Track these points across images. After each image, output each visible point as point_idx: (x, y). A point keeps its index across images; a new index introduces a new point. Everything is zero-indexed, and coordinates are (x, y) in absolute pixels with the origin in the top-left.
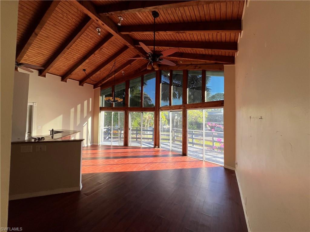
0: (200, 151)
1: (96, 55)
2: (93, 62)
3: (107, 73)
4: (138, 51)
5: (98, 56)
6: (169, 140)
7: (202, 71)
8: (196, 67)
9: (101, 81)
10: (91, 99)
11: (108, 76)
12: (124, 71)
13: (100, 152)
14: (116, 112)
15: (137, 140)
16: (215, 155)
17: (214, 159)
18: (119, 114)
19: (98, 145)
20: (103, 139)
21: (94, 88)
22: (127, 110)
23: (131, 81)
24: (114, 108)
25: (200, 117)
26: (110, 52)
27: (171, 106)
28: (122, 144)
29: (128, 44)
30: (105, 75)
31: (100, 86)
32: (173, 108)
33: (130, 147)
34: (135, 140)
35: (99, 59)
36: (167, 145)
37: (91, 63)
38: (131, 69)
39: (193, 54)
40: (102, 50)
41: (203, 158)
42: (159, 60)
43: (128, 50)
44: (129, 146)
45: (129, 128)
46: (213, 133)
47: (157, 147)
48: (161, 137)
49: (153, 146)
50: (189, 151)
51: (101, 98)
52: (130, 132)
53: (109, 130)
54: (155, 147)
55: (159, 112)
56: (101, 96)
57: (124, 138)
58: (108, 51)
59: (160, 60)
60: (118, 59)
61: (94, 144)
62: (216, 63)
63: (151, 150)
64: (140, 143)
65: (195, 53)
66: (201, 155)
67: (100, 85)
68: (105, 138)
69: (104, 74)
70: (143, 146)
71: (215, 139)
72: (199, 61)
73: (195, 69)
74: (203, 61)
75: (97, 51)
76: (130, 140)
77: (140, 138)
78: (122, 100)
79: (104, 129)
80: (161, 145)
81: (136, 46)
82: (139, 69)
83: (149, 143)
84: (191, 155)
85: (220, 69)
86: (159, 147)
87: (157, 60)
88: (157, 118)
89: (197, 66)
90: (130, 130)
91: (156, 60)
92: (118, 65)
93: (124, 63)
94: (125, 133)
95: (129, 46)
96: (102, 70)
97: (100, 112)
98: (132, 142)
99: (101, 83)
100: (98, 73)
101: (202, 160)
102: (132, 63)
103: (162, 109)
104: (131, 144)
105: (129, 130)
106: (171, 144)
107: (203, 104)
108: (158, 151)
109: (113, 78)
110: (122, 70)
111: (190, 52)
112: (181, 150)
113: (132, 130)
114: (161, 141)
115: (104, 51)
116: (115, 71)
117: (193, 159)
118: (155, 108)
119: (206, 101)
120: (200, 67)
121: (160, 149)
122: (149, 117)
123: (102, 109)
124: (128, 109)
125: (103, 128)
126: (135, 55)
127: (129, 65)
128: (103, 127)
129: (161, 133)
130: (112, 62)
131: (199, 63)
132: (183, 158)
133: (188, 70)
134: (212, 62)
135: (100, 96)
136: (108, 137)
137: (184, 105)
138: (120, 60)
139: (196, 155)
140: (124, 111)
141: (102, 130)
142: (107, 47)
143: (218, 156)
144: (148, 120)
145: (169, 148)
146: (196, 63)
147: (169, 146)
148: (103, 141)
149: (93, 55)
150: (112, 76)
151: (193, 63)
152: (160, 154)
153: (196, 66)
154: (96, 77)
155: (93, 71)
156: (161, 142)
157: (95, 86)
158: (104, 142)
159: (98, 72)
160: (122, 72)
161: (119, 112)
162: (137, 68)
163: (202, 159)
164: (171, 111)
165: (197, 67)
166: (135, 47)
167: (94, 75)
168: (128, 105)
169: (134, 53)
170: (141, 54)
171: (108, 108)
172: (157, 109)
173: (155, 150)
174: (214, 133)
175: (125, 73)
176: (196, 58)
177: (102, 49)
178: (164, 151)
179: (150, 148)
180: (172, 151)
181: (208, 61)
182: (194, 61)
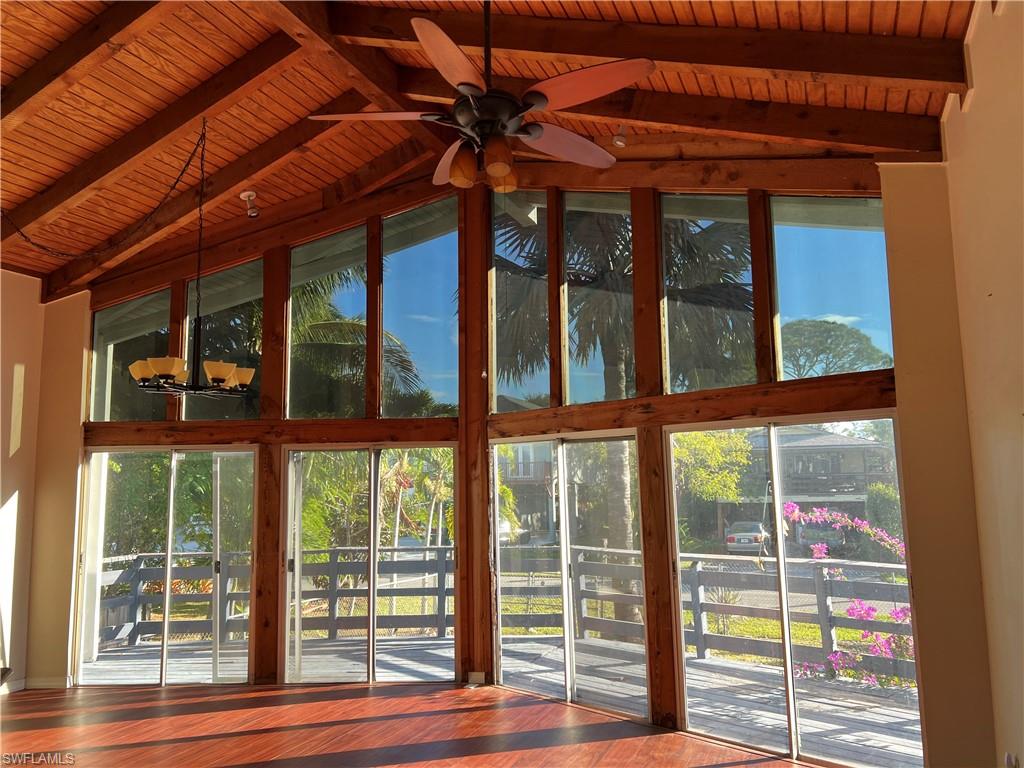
0: (747, 688)
1: (76, 88)
2: (50, 127)
3: (142, 200)
4: (353, 71)
5: (88, 94)
6: (558, 621)
7: (751, 193)
8: (708, 170)
9: (94, 249)
10: (19, 371)
11: (148, 221)
12: (253, 187)
13: (78, 746)
14: (198, 453)
15: (332, 636)
16: (851, 714)
17: (849, 738)
18: (217, 467)
19: (63, 691)
20: (97, 640)
21: (44, 300)
22: (271, 438)
23: (298, 255)
24: (187, 428)
25: (703, 464)
26: (171, 69)
27: (560, 410)
28: (238, 669)
29: (296, 27)
30: (125, 214)
31: (91, 285)
32: (577, 421)
33: (293, 686)
34: (323, 634)
35: (94, 111)
36: (535, 658)
37: (39, 134)
38: (304, 175)
39: (693, 96)
40: (120, 55)
41: (785, 735)
42: (517, 132)
43: (292, 60)
44: (287, 681)
45: (289, 556)
46: (819, 567)
47: (480, 676)
48: (503, 606)
49: (450, 675)
50: (694, 692)
51: (90, 360)
52: (296, 584)
53: (142, 576)
54: (462, 681)
55: (486, 447)
56: (92, 348)
57: (253, 626)
58: (159, 63)
59: (524, 129)
60: (223, 117)
61: (39, 683)
62: (828, 154)
63: (443, 701)
64: (363, 653)
65: (706, 92)
66: (769, 719)
67: (88, 277)
68: (108, 634)
69: (121, 209)
70: (383, 677)
71: (837, 606)
72: (726, 138)
73: (703, 183)
74: (751, 141)
75: (87, 63)
76: (294, 636)
77: (362, 622)
78: (248, 375)
79: (106, 567)
80: (505, 665)
81: (346, 39)
82: (354, 180)
83: (420, 656)
84: (703, 720)
85: (856, 187)
86: (490, 680)
87: (509, 133)
88: (476, 488)
89: (716, 168)
90: (292, 569)
91: (504, 127)
92: (218, 152)
93: (262, 139)
94: (259, 593)
95: (299, 40)
96: (110, 179)
97: (87, 457)
98: (309, 647)
99: (97, 263)
100: (78, 203)
101: (785, 751)
102: (309, 144)
103: (505, 426)
104: (302, 666)
105: (289, 575)
106: (570, 656)
107: (766, 393)
108: (488, 707)
109: (177, 235)
110: (245, 183)
111: (675, 86)
112: (642, 691)
113: (307, 570)
114: (502, 633)
115: (130, 61)
116: (201, 192)
117: (722, 753)
118: (462, 422)
119: (782, 377)
120: (733, 177)
121: (502, 691)
122: (398, 473)
123: (95, 435)
124: (279, 434)
125: (100, 567)
126: (333, 92)
127: (292, 155)
128: (101, 560)
129: (501, 580)
130: (184, 137)
131: (727, 149)
132: (661, 745)
133: (662, 189)
134: (810, 144)
135: (85, 353)
136: (128, 628)
137: (645, 401)
138: (234, 123)
139: (735, 721)
140: (256, 447)
141: (93, 578)
142: (153, 42)
143: (867, 716)
144: (392, 497)
145: (556, 678)
146: (708, 149)
147: (560, 666)
148: (96, 654)
149: (57, 85)
150: (173, 221)
151: (690, 149)
152: (503, 726)
153: (708, 166)
154: (65, 224)
155: (49, 187)
156: (505, 641)
157: (54, 284)
158: (103, 665)
159: (86, 195)
160: (243, 196)
161: (219, 457)
162: (340, 175)
163: (778, 743)
164: (563, 441)
165: (715, 175)
166: (341, 48)
167: (52, 216)
168: (281, 408)
169: (324, 84)
170: (376, 90)
171: (139, 430)
172: (475, 427)
173: (465, 701)
174: (825, 571)
175: (259, 203)
176: (714, 120)
177: (121, 46)
178: (526, 701)
179: (432, 686)
180: (581, 698)
181: (786, 139)
182: (694, 138)
